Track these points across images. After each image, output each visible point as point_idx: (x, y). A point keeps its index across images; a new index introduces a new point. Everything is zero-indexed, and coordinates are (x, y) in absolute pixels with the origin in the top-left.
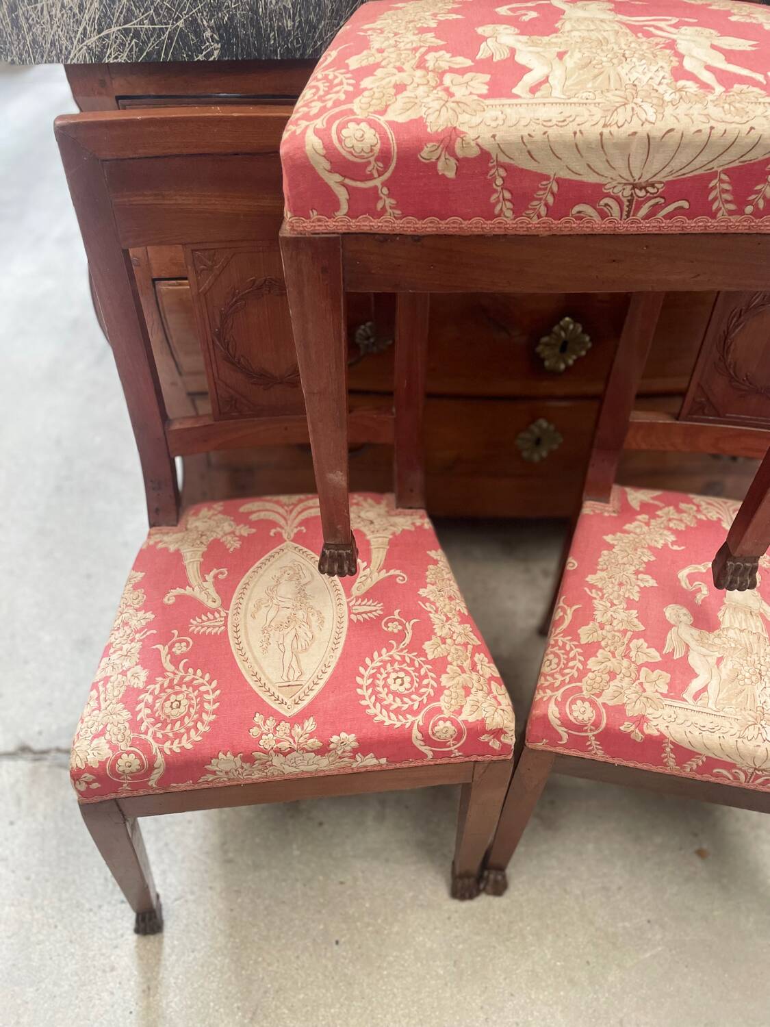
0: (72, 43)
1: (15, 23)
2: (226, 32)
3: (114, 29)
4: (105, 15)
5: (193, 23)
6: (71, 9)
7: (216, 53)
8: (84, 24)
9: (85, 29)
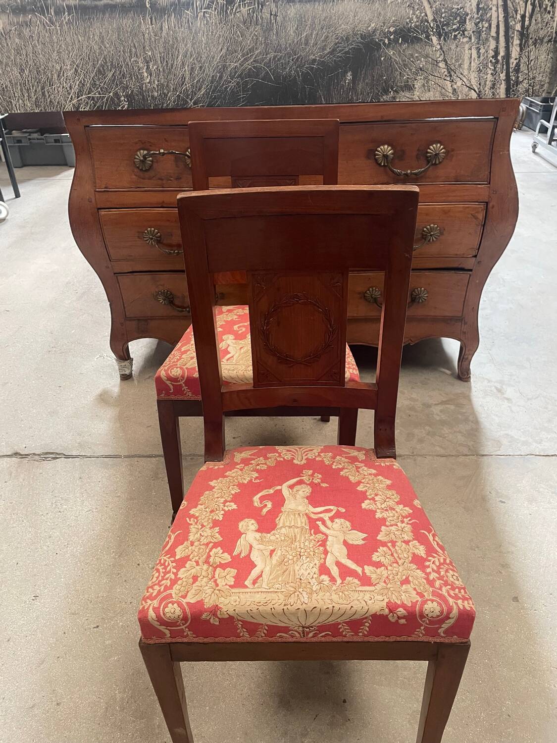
0: (66, 103)
1: (43, 94)
2: (130, 98)
3: (84, 96)
4: (80, 91)
5: (116, 94)
6: (66, 88)
7: (126, 106)
8: (71, 94)
9: (72, 96)
